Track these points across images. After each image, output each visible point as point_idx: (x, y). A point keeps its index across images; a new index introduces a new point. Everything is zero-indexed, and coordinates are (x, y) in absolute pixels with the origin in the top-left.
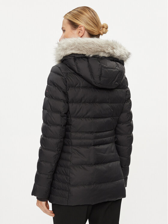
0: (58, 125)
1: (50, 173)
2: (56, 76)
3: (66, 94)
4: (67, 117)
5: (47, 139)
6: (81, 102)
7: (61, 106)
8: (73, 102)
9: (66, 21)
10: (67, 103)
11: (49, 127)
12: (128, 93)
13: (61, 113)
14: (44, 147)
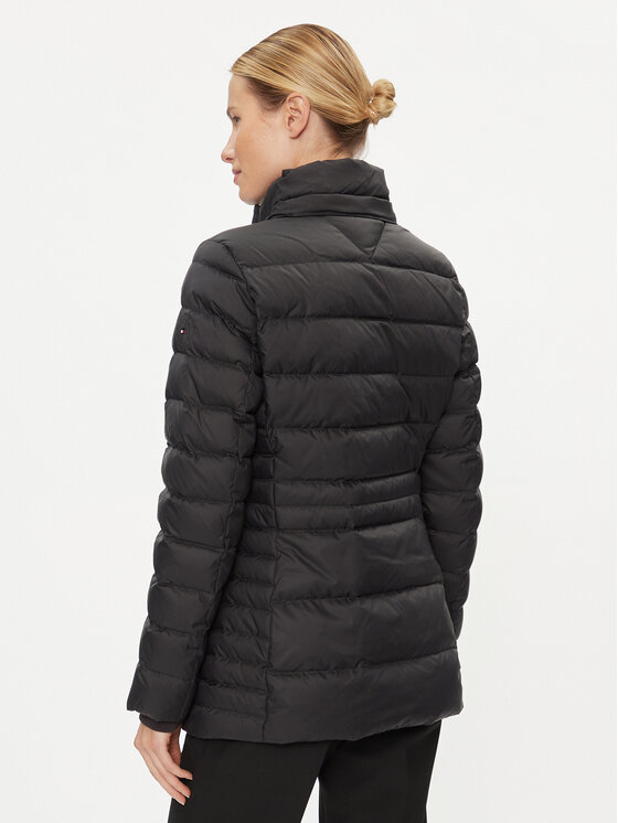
0: (224, 453)
1: (199, 628)
2: (217, 278)
3: (252, 342)
4: (258, 426)
5: (186, 503)
6: (308, 371)
7: (233, 385)
8: (278, 371)
9: (242, 83)
10: (260, 373)
11: (192, 460)
12: (467, 345)
13: (234, 410)
14: (174, 533)
